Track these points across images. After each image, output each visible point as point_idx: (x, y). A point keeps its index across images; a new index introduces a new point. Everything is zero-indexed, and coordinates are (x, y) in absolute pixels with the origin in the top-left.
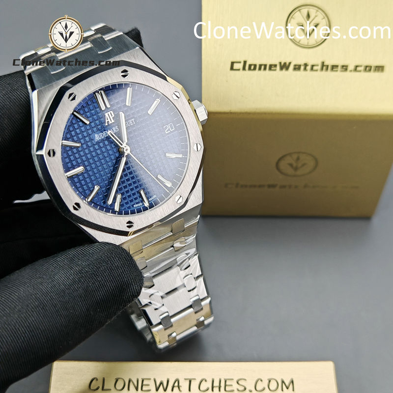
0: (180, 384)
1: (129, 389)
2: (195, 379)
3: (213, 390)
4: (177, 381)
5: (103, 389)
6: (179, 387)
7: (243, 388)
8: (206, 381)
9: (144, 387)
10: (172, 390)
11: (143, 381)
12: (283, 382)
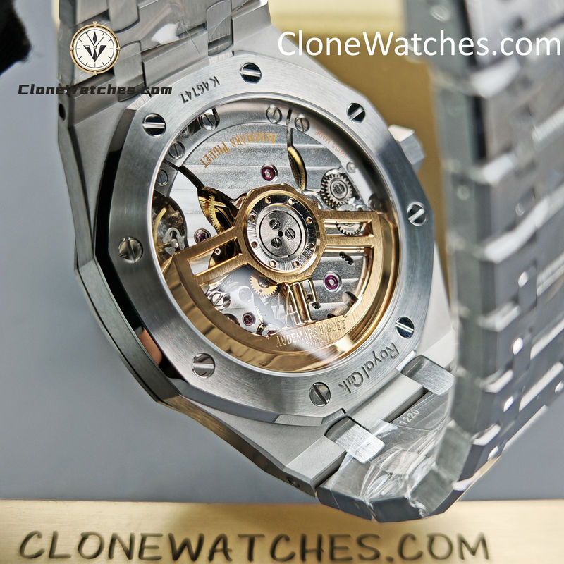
0: (230, 546)
1: (110, 555)
2: (262, 536)
3: (303, 558)
4: (222, 539)
5: (51, 555)
6: (226, 552)
7: (371, 554)
8: (287, 539)
9: (145, 550)
10: (211, 558)
11: (143, 540)
12: (462, 541)
